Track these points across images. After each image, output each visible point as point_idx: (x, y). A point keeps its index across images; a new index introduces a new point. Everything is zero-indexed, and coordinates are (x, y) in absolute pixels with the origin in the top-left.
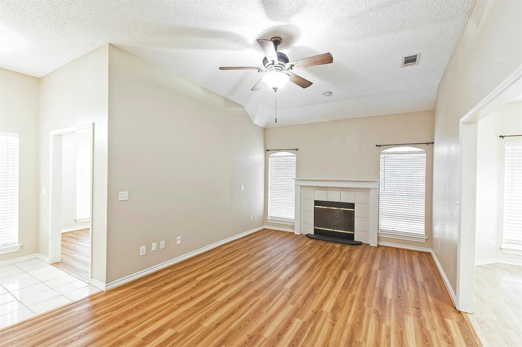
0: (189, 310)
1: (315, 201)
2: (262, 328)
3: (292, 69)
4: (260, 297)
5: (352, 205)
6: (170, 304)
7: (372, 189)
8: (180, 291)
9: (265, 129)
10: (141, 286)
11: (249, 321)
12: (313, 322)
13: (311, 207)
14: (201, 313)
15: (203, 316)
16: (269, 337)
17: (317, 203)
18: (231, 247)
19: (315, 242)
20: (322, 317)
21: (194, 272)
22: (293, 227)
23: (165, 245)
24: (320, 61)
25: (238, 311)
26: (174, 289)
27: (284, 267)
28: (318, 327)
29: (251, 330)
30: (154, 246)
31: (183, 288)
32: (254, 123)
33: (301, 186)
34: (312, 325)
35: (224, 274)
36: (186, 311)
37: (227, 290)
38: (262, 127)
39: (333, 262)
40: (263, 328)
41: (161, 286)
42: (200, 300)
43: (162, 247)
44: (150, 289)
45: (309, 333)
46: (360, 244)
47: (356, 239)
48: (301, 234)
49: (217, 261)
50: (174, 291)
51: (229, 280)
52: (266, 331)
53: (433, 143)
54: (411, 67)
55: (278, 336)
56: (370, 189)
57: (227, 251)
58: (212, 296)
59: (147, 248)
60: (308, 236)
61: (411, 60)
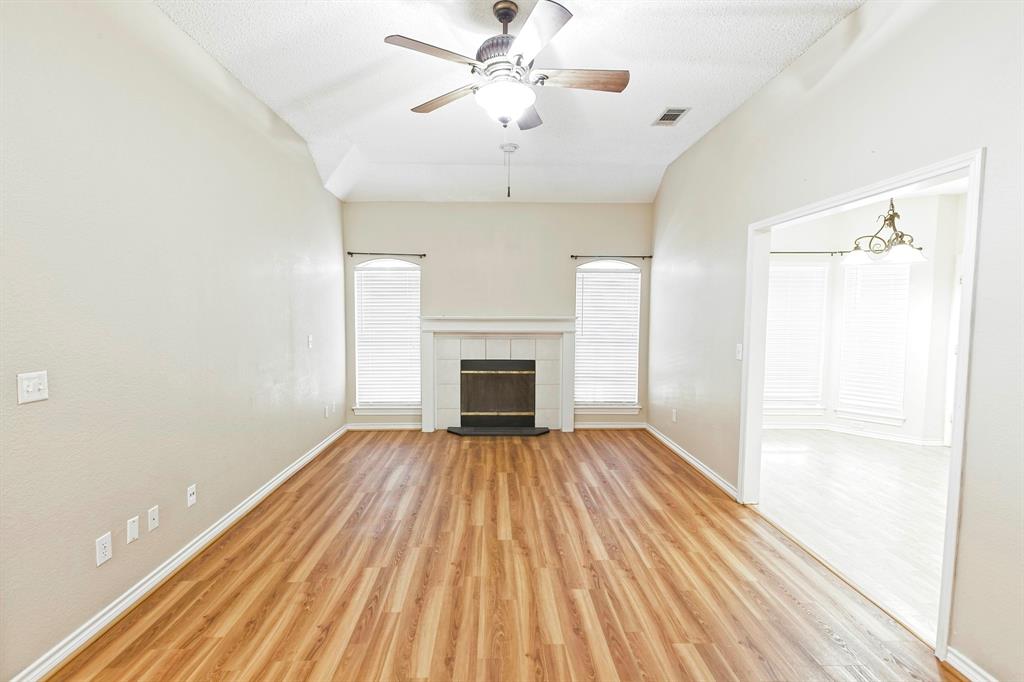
0: (345, 658)
1: (462, 361)
2: (537, 630)
3: (543, 83)
4: (475, 573)
5: (531, 365)
6: (277, 666)
7: (567, 332)
8: (273, 624)
9: (344, 205)
10: (131, 653)
11: (502, 628)
12: (603, 586)
13: (455, 375)
14: (385, 653)
15: (396, 660)
16: (565, 640)
17: (465, 364)
18: (309, 485)
19: (474, 442)
20: (608, 572)
21: (265, 566)
22: (419, 418)
23: (160, 518)
24: (603, 83)
25: (461, 615)
26: (252, 626)
27: (464, 502)
28: (616, 590)
29: (523, 642)
30: (132, 530)
31: (274, 614)
32: (327, 186)
33: (435, 333)
34: (606, 591)
35: (352, 549)
36: (342, 664)
37: (395, 581)
38: (339, 199)
39: (536, 471)
40: (538, 628)
41: (201, 630)
42: (352, 627)
43: (152, 525)
44: (171, 648)
45: (615, 607)
46: (546, 432)
47: (539, 423)
48: (436, 431)
49: (304, 526)
50: (255, 631)
51: (378, 558)
52: (549, 632)
53: (651, 257)
54: (667, 129)
55: (578, 634)
56: (562, 334)
57: (306, 496)
58: (373, 604)
59: (115, 540)
60: (450, 431)
61: (670, 117)
